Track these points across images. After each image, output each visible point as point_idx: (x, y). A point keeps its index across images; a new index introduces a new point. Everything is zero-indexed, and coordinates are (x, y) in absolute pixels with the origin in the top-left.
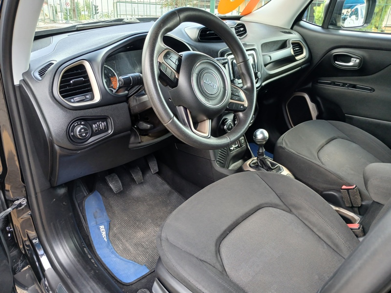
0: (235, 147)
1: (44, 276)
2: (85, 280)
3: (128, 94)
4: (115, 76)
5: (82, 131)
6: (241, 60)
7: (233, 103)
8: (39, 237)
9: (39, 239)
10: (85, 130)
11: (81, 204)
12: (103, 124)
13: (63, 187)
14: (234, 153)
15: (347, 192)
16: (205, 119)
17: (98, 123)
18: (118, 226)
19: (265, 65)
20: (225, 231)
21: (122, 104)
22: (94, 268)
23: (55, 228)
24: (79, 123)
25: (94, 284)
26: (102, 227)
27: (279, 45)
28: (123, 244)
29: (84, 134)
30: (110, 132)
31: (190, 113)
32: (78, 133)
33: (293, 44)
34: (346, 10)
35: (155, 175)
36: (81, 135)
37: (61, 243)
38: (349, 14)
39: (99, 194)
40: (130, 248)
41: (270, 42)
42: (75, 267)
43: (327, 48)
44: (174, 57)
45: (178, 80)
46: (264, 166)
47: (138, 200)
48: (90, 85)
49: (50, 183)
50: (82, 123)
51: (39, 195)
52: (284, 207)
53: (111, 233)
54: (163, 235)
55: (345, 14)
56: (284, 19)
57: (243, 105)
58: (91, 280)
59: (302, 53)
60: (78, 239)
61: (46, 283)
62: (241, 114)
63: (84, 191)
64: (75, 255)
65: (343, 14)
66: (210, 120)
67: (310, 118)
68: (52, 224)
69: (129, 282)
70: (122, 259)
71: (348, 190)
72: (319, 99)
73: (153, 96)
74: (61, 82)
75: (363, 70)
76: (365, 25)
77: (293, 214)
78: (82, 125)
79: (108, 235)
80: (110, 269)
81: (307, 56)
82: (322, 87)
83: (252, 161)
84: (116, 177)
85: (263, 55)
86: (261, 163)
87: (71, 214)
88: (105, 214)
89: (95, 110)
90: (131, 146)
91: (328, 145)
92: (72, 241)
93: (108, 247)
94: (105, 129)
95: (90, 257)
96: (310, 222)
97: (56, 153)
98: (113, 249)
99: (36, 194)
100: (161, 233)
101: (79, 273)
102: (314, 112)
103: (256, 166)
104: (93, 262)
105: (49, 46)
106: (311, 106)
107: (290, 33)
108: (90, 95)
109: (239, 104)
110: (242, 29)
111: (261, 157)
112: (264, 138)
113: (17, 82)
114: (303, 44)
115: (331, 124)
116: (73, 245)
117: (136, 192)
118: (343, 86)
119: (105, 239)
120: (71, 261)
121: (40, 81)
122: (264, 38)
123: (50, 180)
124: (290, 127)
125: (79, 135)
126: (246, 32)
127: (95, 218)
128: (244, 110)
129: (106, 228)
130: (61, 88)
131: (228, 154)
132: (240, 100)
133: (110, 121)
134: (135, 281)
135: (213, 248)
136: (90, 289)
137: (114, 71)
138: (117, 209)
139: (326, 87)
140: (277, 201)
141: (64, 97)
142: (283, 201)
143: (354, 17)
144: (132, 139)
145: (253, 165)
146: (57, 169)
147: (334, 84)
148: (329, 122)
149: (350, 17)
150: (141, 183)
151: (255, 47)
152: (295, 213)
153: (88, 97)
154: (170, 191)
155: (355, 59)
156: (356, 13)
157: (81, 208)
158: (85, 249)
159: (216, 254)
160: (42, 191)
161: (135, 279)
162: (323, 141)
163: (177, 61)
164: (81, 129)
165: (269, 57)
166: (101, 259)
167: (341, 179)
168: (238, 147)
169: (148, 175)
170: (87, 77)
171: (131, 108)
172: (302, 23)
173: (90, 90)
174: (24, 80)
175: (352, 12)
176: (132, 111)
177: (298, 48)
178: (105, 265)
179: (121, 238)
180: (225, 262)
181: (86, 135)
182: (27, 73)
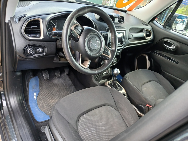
0: (105, 73)
1: (2, 109)
2: (19, 116)
3: (57, 38)
4: (55, 27)
5: (31, 51)
6: (113, 36)
7: (104, 55)
8: (4, 92)
9: (4, 93)
10: (32, 51)
11: (28, 81)
12: (42, 49)
13: (20, 72)
14: (104, 75)
15: (148, 108)
16: (88, 60)
17: (39, 49)
18: (43, 95)
19: (129, 39)
20: (84, 112)
21: (53, 42)
22: (25, 111)
23: (12, 89)
24: (30, 47)
25: (23, 119)
26: (35, 93)
27: (139, 30)
28: (42, 103)
29: (31, 53)
30: (44, 54)
31: (81, 56)
32: (28, 51)
33: (146, 31)
34: (179, 19)
35: (67, 76)
36: (30, 52)
37: (13, 96)
38: (180, 22)
39: (38, 78)
40: (45, 106)
41: (135, 28)
42: (16, 108)
43: (163, 37)
44: (80, 28)
45: (79, 39)
46: (114, 85)
47: (55, 85)
48: (40, 30)
49: (14, 69)
50: (32, 47)
51: (8, 73)
52: (116, 108)
53: (38, 97)
54: (56, 107)
55: (178, 21)
56: (146, 18)
57: (108, 57)
58: (22, 117)
59: (150, 36)
60: (22, 97)
61: (2, 112)
62: (106, 61)
63: (31, 75)
64: (18, 103)
65: (177, 21)
66: (90, 61)
67: (146, 68)
68: (11, 87)
69: (39, 121)
70: (39, 110)
71: (149, 107)
72: (152, 60)
73: (64, 45)
74: (27, 26)
75: (176, 52)
76: (184, 30)
77: (119, 112)
78: (32, 48)
79: (37, 97)
80: (33, 113)
81: (152, 39)
82: (155, 55)
83: (110, 82)
84: (47, 72)
85: (129, 34)
86: (113, 84)
87: (21, 85)
88: (38, 87)
89: (39, 42)
90: (54, 62)
91: (148, 83)
92: (19, 96)
93: (35, 103)
94: (42, 52)
95: (25, 106)
96: (125, 117)
97: (17, 58)
98: (37, 105)
99: (6, 72)
100: (55, 106)
101: (18, 112)
102: (148, 65)
103: (111, 85)
104: (26, 108)
105: (28, 6)
106: (148, 62)
107: (147, 25)
108: (39, 35)
109: (106, 56)
110: (122, 19)
111: (114, 81)
112: (117, 73)
113: (7, 21)
114: (152, 32)
115: (154, 73)
116: (18, 99)
117: (56, 81)
118: (164, 57)
119: (35, 99)
120: (15, 105)
121: (17, 23)
122: (132, 25)
123: (14, 68)
124: (136, 69)
125: (29, 52)
126: (124, 21)
127: (33, 88)
128: (108, 59)
129: (37, 94)
130: (26, 29)
131: (101, 75)
132: (108, 54)
133: (46, 49)
134: (42, 121)
135: (76, 118)
136: (20, 120)
137: (55, 25)
138: (44, 87)
139: (157, 55)
140: (113, 104)
141: (26, 33)
142: (116, 104)
143: (182, 24)
144: (55, 59)
145: (110, 84)
146: (17, 64)
147: (161, 54)
148: (153, 72)
149: (180, 23)
150: (59, 78)
151: (125, 29)
152: (120, 112)
153: (37, 35)
154: (71, 85)
155: (174, 46)
156: (183, 22)
157: (28, 82)
158: (24, 102)
159: (77, 121)
160: (9, 72)
161: (43, 121)
162: (147, 81)
163: (81, 31)
164: (31, 50)
165: (132, 35)
166: (30, 108)
167: (147, 101)
168: (107, 73)
169: (63, 75)
170: (39, 26)
171: (57, 45)
172: (154, 22)
173: (39, 33)
174: (10, 21)
175: (182, 21)
176: (57, 46)
177: (148, 34)
178: (31, 111)
179: (42, 100)
180: (79, 126)
181: (32, 53)
182: (12, 18)
